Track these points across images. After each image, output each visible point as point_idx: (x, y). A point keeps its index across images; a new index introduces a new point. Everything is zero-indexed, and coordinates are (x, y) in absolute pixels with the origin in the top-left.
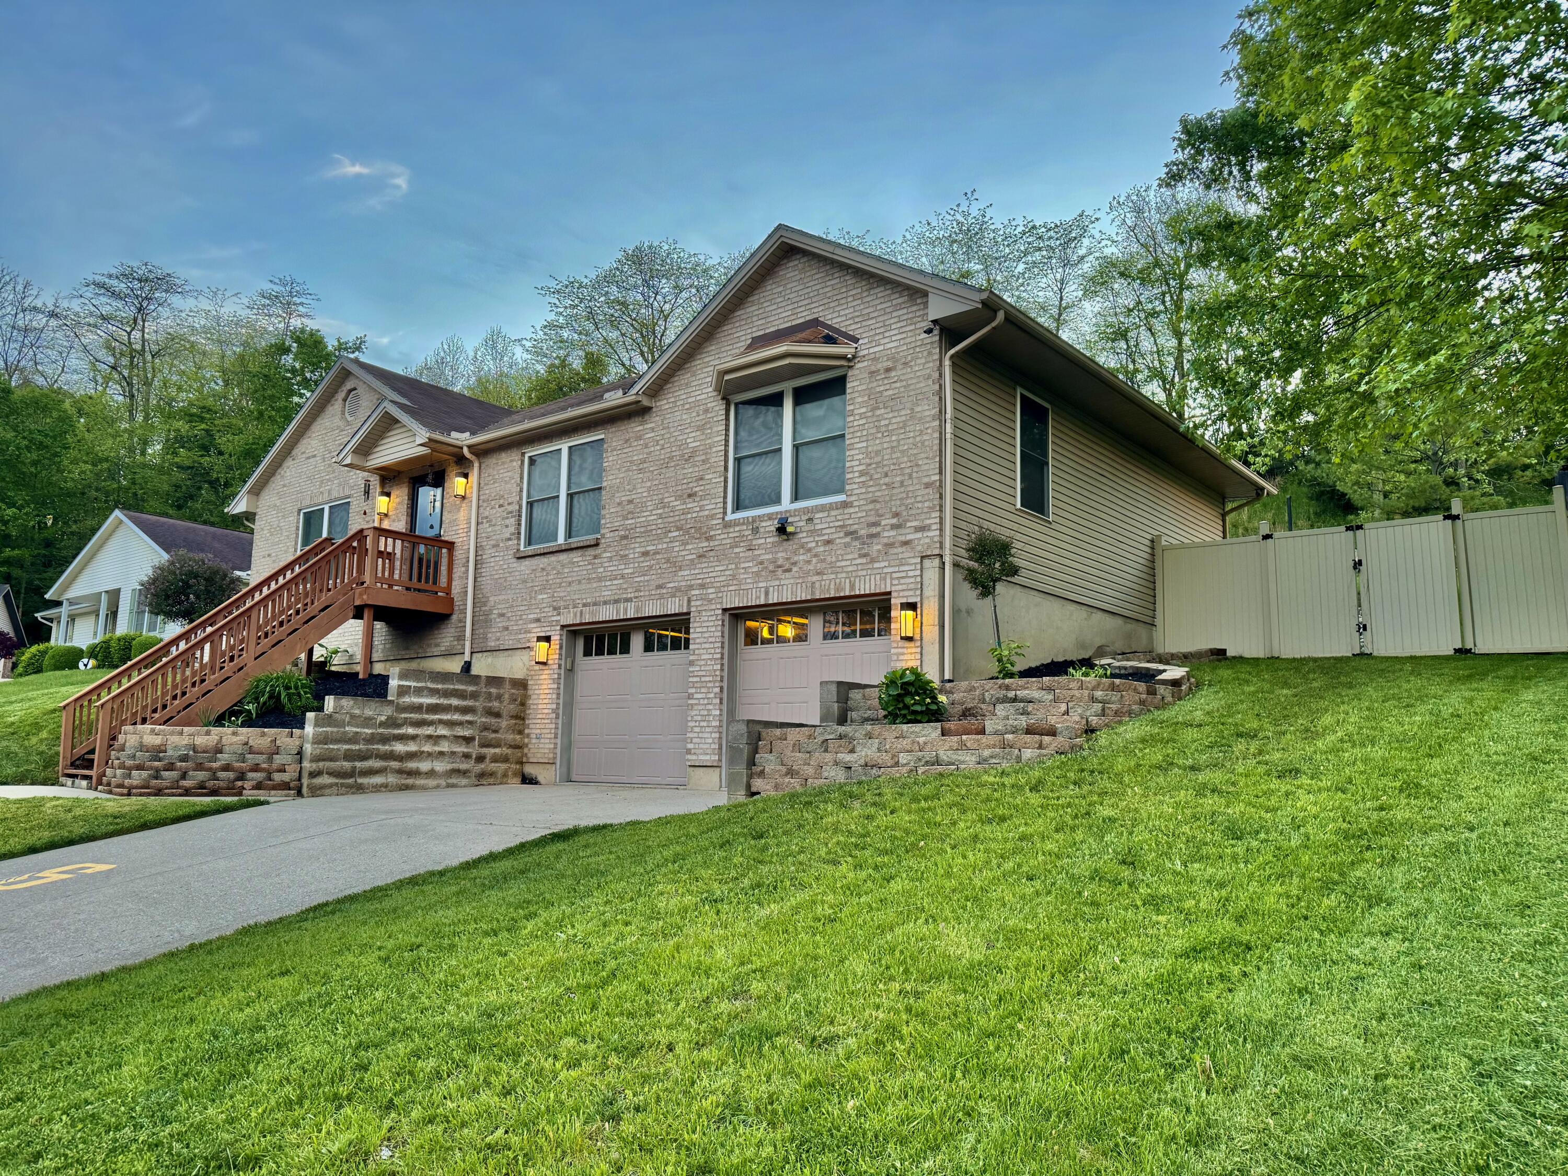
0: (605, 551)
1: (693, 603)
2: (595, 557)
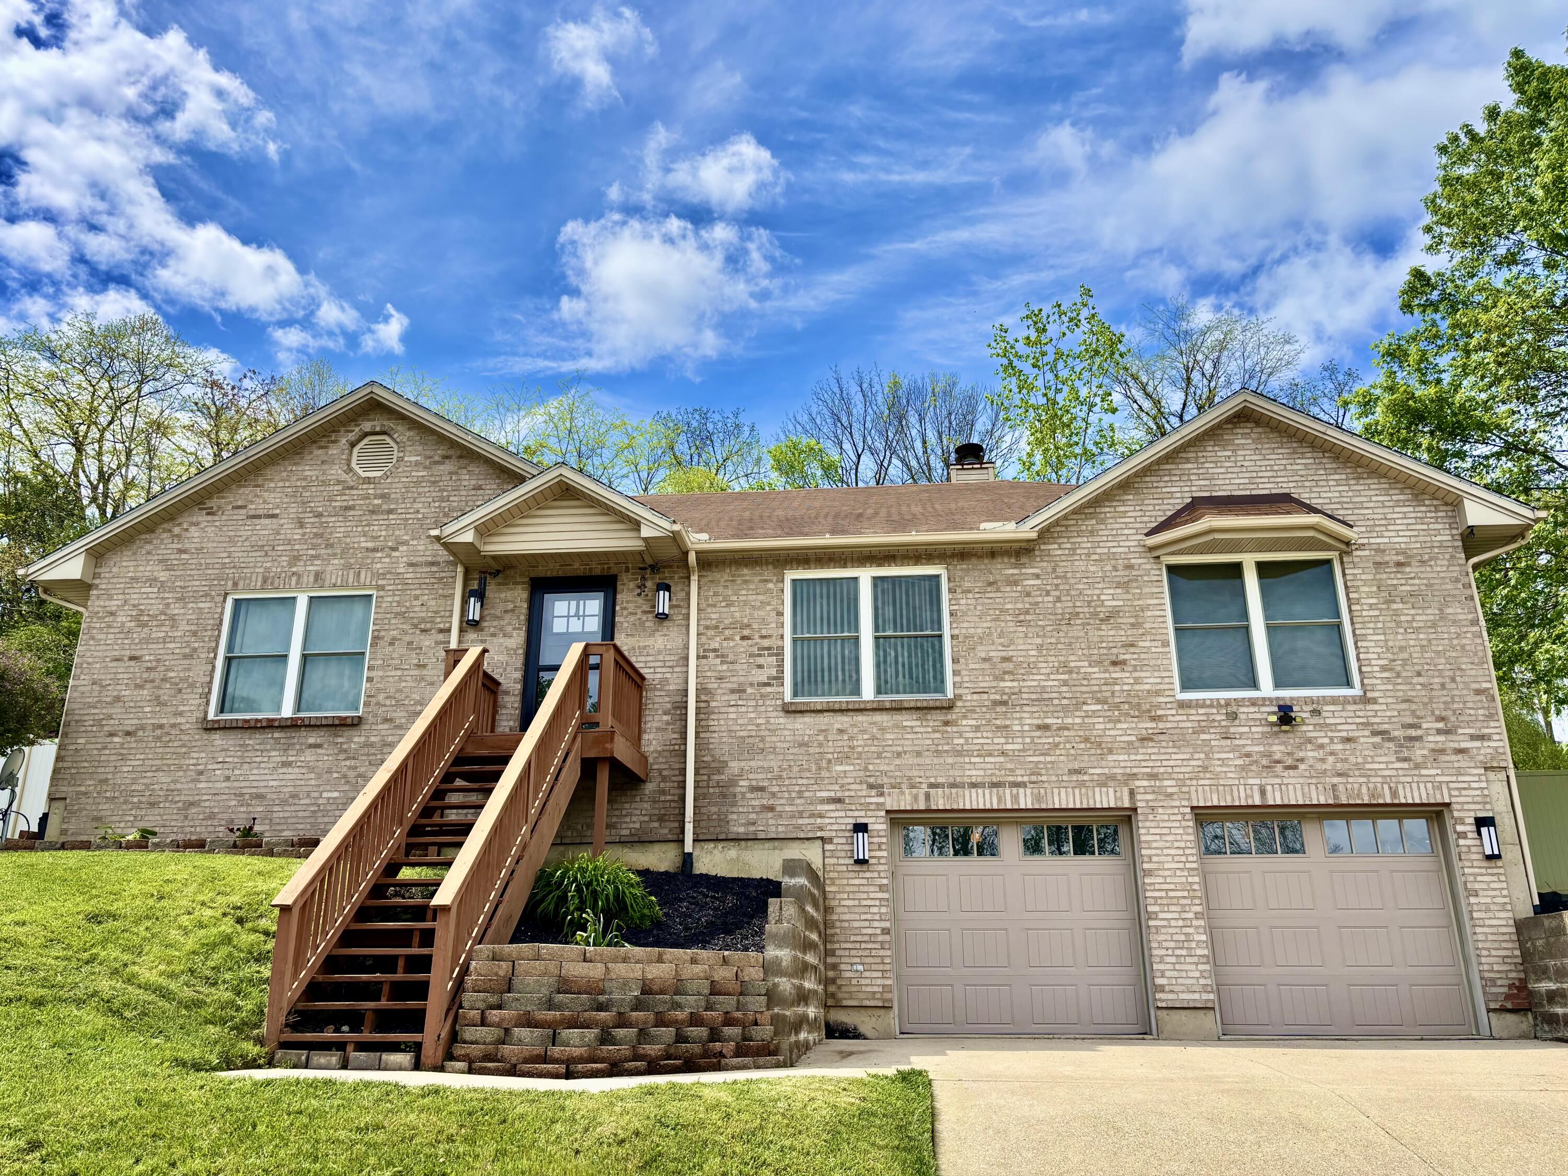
0: (965, 717)
1: (1139, 797)
2: (946, 723)
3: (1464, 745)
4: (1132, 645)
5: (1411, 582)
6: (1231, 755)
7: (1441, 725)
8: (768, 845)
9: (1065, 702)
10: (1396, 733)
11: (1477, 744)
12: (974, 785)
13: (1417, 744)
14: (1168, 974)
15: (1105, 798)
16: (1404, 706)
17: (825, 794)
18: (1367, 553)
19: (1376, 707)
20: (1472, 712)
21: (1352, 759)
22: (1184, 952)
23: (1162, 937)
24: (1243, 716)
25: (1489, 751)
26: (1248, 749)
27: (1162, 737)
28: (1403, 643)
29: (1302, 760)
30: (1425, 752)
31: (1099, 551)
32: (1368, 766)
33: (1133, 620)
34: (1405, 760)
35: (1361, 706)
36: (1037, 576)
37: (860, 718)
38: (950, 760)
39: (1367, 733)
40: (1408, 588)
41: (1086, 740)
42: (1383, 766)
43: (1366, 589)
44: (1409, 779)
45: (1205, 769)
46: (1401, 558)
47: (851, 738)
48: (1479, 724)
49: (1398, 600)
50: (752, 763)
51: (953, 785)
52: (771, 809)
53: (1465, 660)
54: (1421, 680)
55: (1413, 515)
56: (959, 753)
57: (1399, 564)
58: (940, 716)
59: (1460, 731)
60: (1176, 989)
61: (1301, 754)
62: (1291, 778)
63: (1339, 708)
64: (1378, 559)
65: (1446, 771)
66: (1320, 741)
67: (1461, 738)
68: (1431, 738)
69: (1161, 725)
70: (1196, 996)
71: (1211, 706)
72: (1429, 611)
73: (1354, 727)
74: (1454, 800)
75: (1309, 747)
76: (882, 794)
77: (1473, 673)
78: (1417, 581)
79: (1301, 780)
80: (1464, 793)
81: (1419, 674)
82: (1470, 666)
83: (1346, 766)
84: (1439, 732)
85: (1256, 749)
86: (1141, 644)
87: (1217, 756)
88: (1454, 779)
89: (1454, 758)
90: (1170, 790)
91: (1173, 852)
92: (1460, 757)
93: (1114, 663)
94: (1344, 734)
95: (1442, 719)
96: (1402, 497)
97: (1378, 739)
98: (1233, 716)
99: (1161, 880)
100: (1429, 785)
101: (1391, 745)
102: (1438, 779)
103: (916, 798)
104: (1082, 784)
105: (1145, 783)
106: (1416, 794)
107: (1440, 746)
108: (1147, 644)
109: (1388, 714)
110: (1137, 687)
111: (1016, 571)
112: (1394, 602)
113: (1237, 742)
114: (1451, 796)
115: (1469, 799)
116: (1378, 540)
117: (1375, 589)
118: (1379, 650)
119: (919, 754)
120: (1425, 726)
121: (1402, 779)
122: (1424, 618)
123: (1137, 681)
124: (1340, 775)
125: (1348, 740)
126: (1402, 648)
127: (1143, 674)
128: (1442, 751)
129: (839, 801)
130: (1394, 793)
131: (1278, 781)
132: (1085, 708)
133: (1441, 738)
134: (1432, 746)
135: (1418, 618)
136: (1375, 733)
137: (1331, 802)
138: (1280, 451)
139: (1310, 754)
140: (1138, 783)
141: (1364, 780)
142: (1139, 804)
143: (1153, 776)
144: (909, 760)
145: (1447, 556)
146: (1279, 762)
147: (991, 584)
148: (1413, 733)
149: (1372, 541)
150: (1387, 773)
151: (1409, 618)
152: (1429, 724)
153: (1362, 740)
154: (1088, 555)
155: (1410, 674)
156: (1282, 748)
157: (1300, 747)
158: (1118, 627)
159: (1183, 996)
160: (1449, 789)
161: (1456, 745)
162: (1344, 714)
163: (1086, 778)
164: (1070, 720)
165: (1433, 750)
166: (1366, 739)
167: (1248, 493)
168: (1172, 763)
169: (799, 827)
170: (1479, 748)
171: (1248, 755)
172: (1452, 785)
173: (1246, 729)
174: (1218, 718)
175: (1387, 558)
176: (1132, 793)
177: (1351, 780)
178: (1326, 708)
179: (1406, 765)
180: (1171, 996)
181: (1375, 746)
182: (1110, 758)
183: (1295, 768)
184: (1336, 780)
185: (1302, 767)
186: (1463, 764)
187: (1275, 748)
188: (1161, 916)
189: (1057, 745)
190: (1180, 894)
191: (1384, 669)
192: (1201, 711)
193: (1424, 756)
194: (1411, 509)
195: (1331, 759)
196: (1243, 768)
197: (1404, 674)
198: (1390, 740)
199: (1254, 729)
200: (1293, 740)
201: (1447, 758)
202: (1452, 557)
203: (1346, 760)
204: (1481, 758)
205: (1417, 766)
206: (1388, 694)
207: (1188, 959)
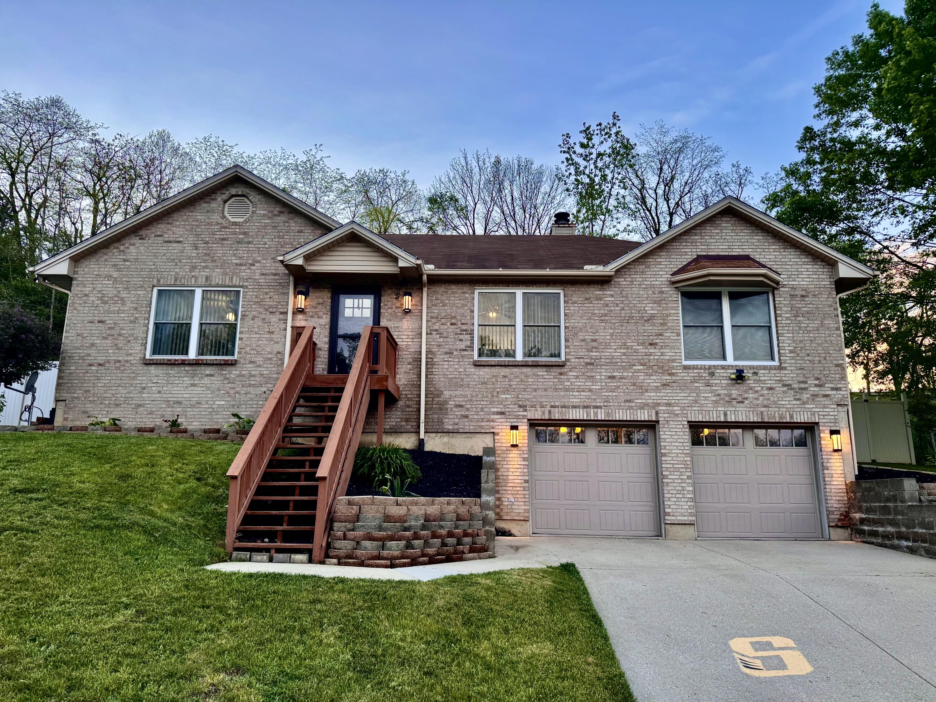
0: (571, 371)
1: (660, 415)
2: (561, 374)
3: (828, 393)
4: (661, 335)
5: (808, 306)
6: (710, 395)
7: (817, 382)
8: (464, 435)
9: (624, 364)
10: (795, 386)
11: (834, 392)
12: (574, 407)
13: (805, 392)
14: (672, 507)
15: (643, 416)
16: (800, 372)
17: (495, 410)
18: (787, 289)
19: (786, 372)
20: (833, 376)
21: (772, 399)
22: (681, 496)
23: (670, 488)
24: (717, 375)
25: (840, 396)
26: (719, 392)
27: (674, 384)
28: (802, 339)
29: (746, 399)
30: (808, 396)
31: (646, 283)
32: (779, 402)
33: (662, 321)
34: (798, 400)
35: (778, 371)
36: (612, 296)
37: (515, 370)
38: (562, 393)
39: (780, 385)
40: (806, 309)
41: (634, 384)
42: (787, 403)
43: (785, 309)
44: (799, 410)
45: (696, 401)
46: (804, 293)
47: (510, 381)
48: (836, 382)
49: (801, 315)
50: (456, 392)
51: (564, 407)
52: (467, 417)
53: (832, 348)
54: (809, 358)
55: (811, 270)
56: (567, 390)
57: (803, 296)
58: (558, 370)
59: (827, 385)
60: (676, 514)
61: (746, 396)
62: (741, 408)
63: (767, 371)
64: (793, 293)
65: (818, 406)
66: (756, 389)
67: (827, 389)
68: (812, 389)
69: (674, 378)
70: (686, 518)
71: (701, 369)
72: (816, 322)
73: (774, 382)
74: (820, 421)
75: (751, 392)
76: (526, 411)
77: (835, 355)
78: (811, 306)
79: (745, 409)
80: (826, 417)
81: (808, 355)
82: (834, 352)
83: (769, 402)
84: (816, 385)
85: (723, 392)
86: (666, 334)
87: (703, 395)
88: (822, 410)
89: (822, 399)
90: (677, 412)
91: (677, 444)
92: (825, 399)
93: (651, 344)
94: (769, 385)
95: (817, 379)
96: (806, 260)
97: (785, 389)
98: (712, 374)
99: (670, 459)
100: (809, 413)
101: (792, 392)
102: (814, 410)
103: (544, 413)
104: (630, 408)
105: (664, 408)
106: (802, 417)
107: (816, 393)
108: (669, 334)
109: (792, 375)
110: (662, 357)
111: (601, 293)
112: (799, 316)
113: (713, 388)
114: (819, 419)
115: (828, 421)
116: (793, 283)
117: (789, 309)
118: (789, 342)
119: (546, 390)
120: (809, 382)
121: (796, 410)
122: (813, 325)
123: (662, 354)
124: (765, 407)
125: (771, 389)
126: (801, 341)
127: (665, 351)
128: (817, 396)
129: (502, 413)
130: (791, 417)
131: (734, 409)
132: (634, 367)
133: (816, 389)
134: (812, 393)
135: (810, 325)
136: (784, 386)
137: (760, 420)
138: (745, 231)
139: (751, 395)
140: (660, 408)
141: (777, 409)
142: (660, 419)
143: (669, 405)
144: (540, 393)
145: (827, 293)
146: (734, 399)
147: (587, 299)
148: (803, 386)
149: (790, 283)
150: (789, 406)
151: (806, 325)
152: (812, 381)
153: (777, 389)
154: (640, 285)
155: (803, 355)
156: (737, 392)
157: (746, 392)
158: (654, 325)
159: (679, 518)
160: (819, 415)
161: (824, 393)
162: (769, 375)
163: (633, 404)
164: (626, 374)
165: (812, 395)
166: (779, 388)
167: (727, 254)
168: (679, 398)
169: (481, 427)
170: (835, 395)
171: (719, 395)
172: (820, 413)
173: (719, 381)
174: (704, 375)
175: (797, 293)
176: (657, 413)
177: (770, 409)
178: (761, 372)
179: (798, 402)
180: (673, 518)
181: (784, 392)
182: (646, 394)
183: (743, 402)
184: (763, 409)
185: (746, 402)
186: (827, 403)
187: (733, 392)
188: (670, 477)
189: (619, 387)
190: (680, 466)
191: (791, 352)
192: (695, 371)
193: (808, 398)
194: (811, 266)
195: (761, 398)
196: (715, 402)
197: (801, 355)
198: (791, 389)
199: (722, 382)
200: (742, 387)
201: (819, 399)
202: (830, 293)
203: (769, 399)
204: (836, 399)
205: (804, 403)
206: (792, 365)
207: (683, 500)
